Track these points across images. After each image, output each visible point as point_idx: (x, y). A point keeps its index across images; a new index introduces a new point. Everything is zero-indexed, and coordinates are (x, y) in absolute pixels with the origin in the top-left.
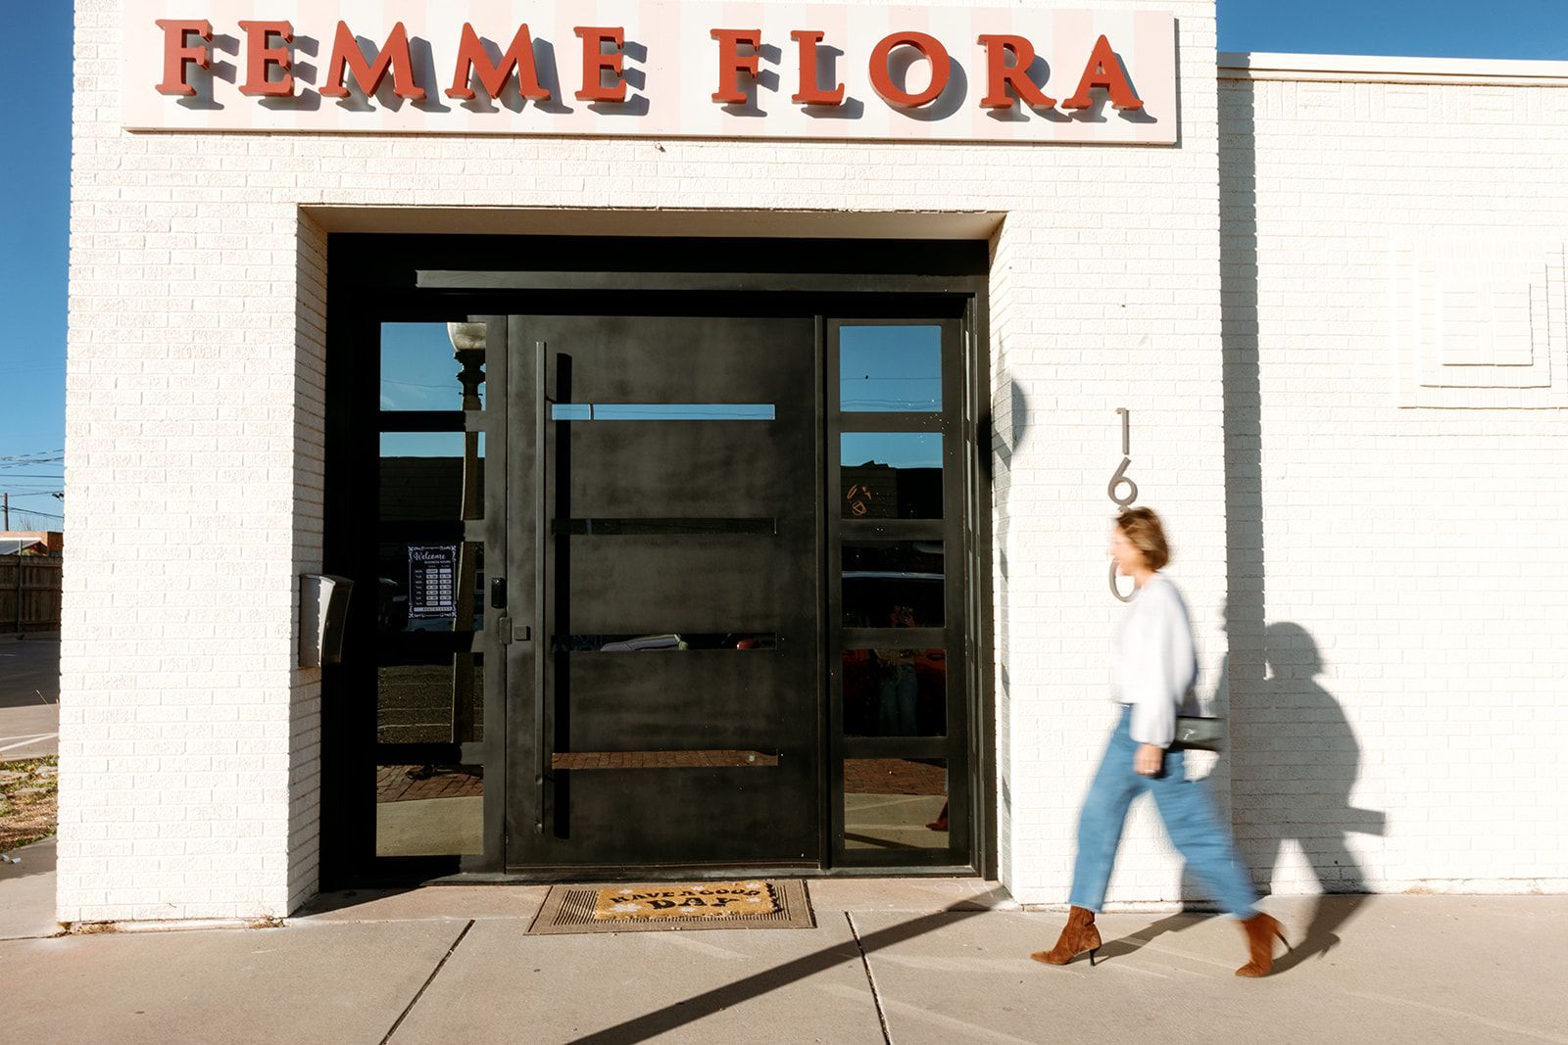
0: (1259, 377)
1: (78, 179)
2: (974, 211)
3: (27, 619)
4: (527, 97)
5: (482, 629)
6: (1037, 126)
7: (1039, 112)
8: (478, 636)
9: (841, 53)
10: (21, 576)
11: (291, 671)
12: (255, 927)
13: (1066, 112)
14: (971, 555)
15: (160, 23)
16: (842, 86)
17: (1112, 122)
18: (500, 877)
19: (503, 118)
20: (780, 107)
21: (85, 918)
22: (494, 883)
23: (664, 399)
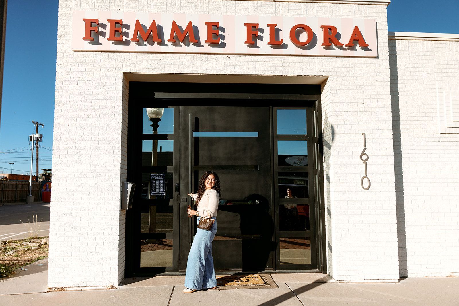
0: (400, 124)
1: (58, 65)
2: (320, 76)
3: (5, 199)
4: (190, 42)
5: (172, 198)
6: (337, 52)
7: (338, 48)
8: (171, 200)
9: (281, 30)
10: (3, 186)
11: (120, 211)
12: (108, 289)
13: (346, 48)
14: (317, 176)
15: (84, 20)
16: (282, 40)
17: (359, 51)
18: (178, 273)
19: (184, 48)
20: (264, 45)
21: (56, 286)
22: (177, 275)
23: (226, 130)
